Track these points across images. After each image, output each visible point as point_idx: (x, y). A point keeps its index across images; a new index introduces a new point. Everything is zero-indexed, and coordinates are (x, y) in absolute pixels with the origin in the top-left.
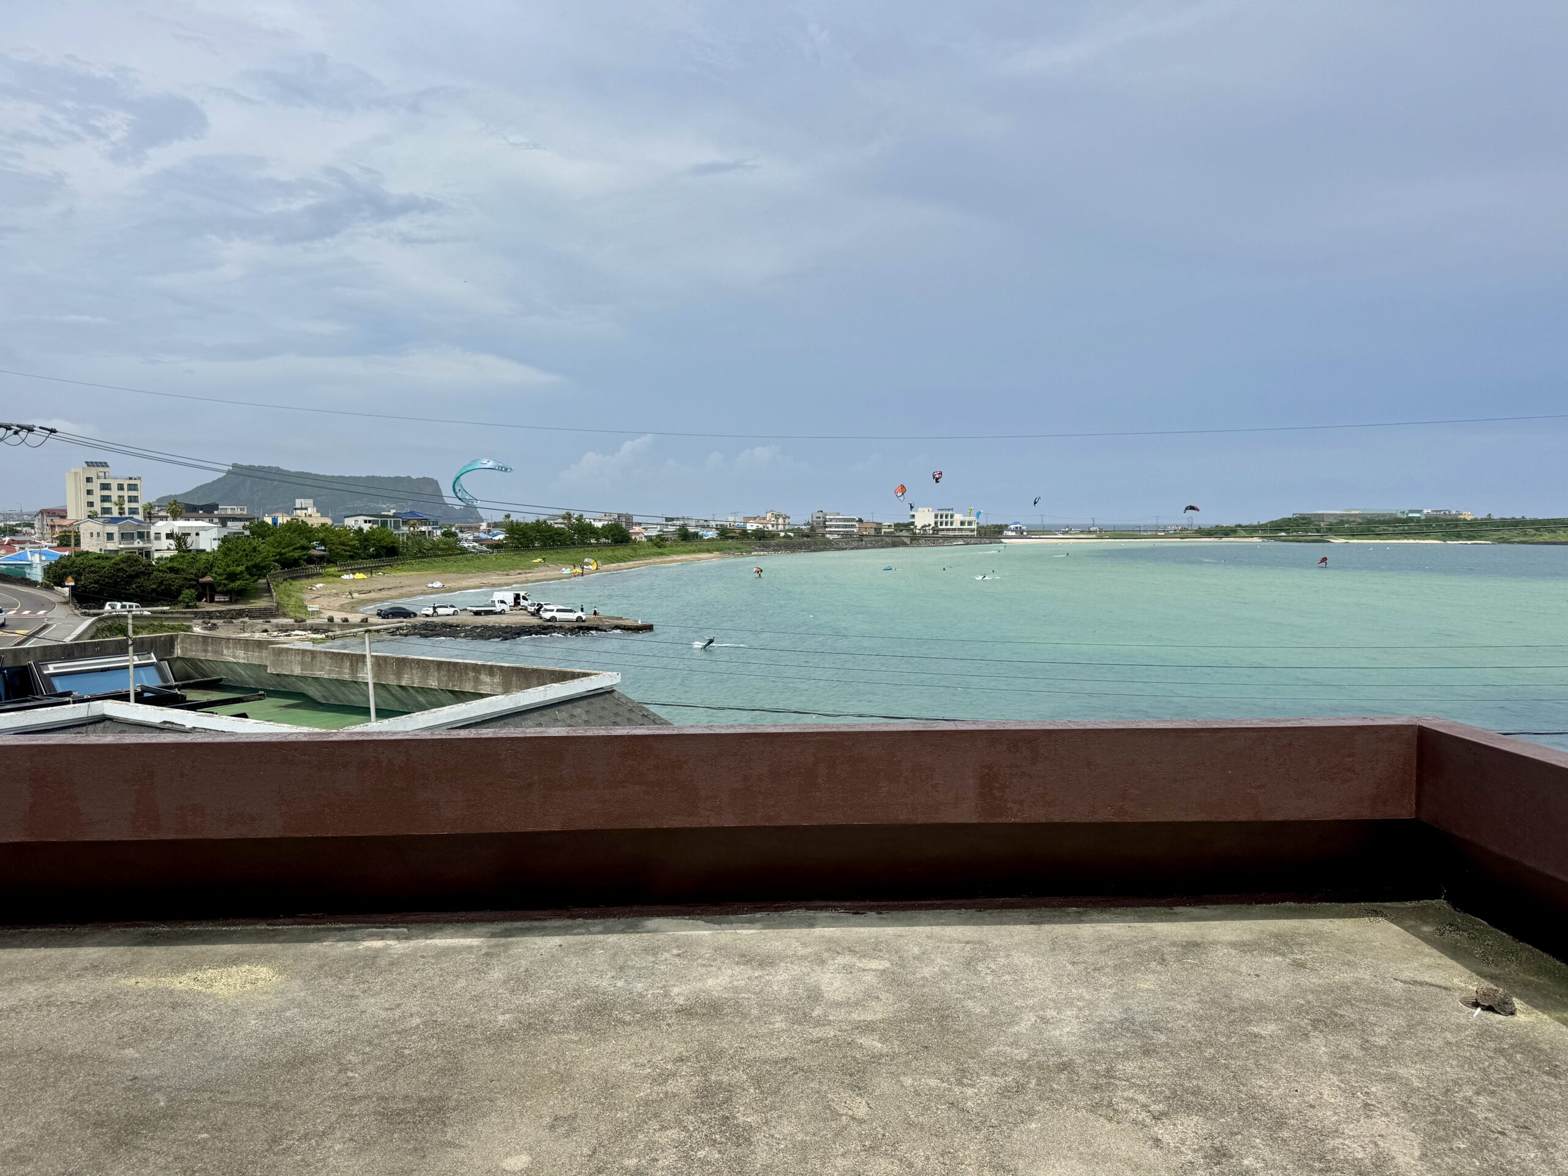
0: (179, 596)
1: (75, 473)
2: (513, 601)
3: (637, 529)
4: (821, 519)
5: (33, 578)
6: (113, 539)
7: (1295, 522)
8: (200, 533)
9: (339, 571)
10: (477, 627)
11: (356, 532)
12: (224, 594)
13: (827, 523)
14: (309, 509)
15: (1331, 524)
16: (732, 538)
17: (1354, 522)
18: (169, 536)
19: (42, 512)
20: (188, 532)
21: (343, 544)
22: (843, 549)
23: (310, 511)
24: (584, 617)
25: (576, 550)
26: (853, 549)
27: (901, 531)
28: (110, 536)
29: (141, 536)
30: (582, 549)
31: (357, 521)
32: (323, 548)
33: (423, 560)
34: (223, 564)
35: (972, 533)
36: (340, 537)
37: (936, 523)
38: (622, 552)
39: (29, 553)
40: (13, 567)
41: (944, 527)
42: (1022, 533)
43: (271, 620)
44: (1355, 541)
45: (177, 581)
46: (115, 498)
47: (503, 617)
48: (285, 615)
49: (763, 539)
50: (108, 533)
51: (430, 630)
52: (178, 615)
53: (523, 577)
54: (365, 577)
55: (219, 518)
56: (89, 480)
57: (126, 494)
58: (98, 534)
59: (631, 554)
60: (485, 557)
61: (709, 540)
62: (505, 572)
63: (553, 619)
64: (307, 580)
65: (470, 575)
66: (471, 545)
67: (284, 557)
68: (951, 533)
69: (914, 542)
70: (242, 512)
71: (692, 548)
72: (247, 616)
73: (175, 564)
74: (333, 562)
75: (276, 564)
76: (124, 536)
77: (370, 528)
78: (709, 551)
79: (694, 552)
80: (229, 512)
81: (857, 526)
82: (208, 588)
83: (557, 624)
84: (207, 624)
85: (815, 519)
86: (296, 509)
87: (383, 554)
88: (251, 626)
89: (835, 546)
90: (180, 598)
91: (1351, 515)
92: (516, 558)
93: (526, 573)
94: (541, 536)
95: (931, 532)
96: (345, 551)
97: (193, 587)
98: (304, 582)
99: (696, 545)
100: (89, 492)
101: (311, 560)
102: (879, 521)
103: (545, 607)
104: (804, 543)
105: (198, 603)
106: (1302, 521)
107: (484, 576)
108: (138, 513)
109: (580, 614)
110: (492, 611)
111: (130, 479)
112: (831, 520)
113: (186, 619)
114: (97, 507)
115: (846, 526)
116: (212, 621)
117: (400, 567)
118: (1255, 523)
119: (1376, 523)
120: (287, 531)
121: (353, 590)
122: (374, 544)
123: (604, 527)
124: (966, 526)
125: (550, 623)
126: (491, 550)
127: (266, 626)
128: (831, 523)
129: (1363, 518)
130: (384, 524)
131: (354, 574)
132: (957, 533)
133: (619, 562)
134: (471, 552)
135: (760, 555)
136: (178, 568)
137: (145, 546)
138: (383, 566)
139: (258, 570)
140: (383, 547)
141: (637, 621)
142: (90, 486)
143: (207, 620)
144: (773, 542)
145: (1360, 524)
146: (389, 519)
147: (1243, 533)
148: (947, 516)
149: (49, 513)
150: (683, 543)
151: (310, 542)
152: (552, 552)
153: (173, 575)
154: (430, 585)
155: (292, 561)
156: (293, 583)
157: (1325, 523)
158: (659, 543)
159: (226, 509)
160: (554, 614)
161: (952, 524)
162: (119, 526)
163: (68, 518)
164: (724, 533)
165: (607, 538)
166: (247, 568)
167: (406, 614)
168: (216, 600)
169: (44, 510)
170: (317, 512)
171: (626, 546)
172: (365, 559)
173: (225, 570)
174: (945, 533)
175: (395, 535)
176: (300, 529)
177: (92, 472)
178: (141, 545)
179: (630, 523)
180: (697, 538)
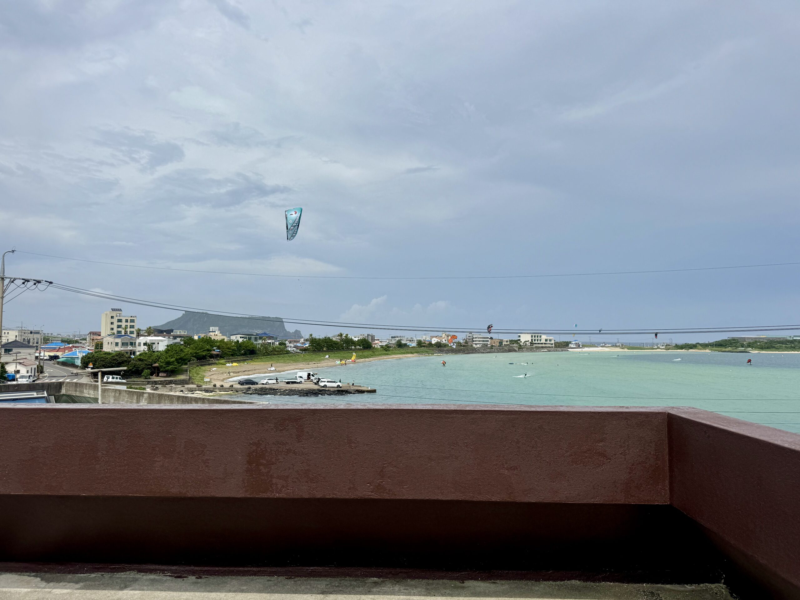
0: (142, 373)
1: (106, 314)
2: (307, 377)
3: (376, 342)
4: (471, 337)
5: (77, 364)
6: (118, 346)
7: (730, 342)
8: (159, 343)
9: (225, 362)
10: (287, 390)
11: (235, 343)
12: (164, 372)
13: (474, 339)
14: (216, 332)
15: (750, 343)
16: (424, 346)
17: (763, 342)
18: (145, 344)
19: (90, 333)
20: (154, 342)
21: (229, 348)
22: (482, 353)
23: (216, 333)
24: (341, 385)
25: (344, 352)
26: (487, 353)
27: (513, 344)
28: (117, 344)
29: (132, 344)
30: (347, 352)
31: (237, 337)
32: (219, 350)
33: (267, 357)
34: (164, 357)
35: (552, 346)
36: (227, 345)
37: (532, 340)
38: (367, 353)
39: (78, 353)
40: (70, 359)
41: (536, 342)
42: (579, 346)
43: (185, 386)
44: (764, 352)
45: (142, 366)
46: (123, 326)
47: (300, 385)
48: (192, 383)
49: (440, 347)
50: (116, 343)
51: (264, 392)
52: (140, 383)
53: (316, 365)
54: (238, 365)
55: (173, 336)
56: (112, 317)
57: (129, 324)
58: (112, 343)
59: (372, 354)
60: (298, 355)
61: (412, 347)
62: (307, 363)
63: (325, 386)
64: (209, 366)
65: (290, 364)
66: (292, 349)
67: (198, 354)
68: (540, 345)
69: (520, 350)
70: (184, 333)
71: (403, 352)
72: (174, 383)
73: (142, 357)
74: (223, 357)
75: (194, 358)
76: (124, 344)
77: (243, 341)
78: (412, 353)
79: (404, 353)
80: (178, 333)
81: (490, 341)
82: (156, 369)
83: (327, 389)
84: (153, 387)
85: (467, 337)
86: (210, 332)
87: (248, 353)
88: (175, 388)
89: (478, 351)
90: (143, 374)
91: (761, 338)
92: (314, 356)
93: (318, 363)
94: (327, 345)
95: (529, 345)
96: (229, 352)
97: (149, 368)
98: (207, 367)
99: (405, 350)
100: (112, 323)
101: (212, 356)
102: (502, 339)
103: (321, 380)
104: (461, 350)
105: (151, 377)
106: (733, 341)
107: (296, 365)
108: (134, 334)
109: (339, 384)
110: (295, 382)
111: (131, 317)
112: (476, 338)
113: (143, 384)
114: (115, 331)
115: (484, 341)
116: (156, 386)
117: (256, 360)
118: (707, 342)
119: (775, 342)
120: (201, 342)
121: (231, 371)
122: (244, 348)
123: (358, 340)
124: (548, 342)
125: (323, 388)
126: (301, 352)
127: (182, 389)
128: (476, 339)
129: (768, 340)
130: (250, 339)
131: (232, 363)
132: (543, 345)
133: (365, 358)
134: (292, 353)
135: (438, 355)
136: (143, 359)
137: (133, 349)
138: (247, 360)
139: (183, 361)
140: (248, 350)
141: (368, 388)
142: (112, 320)
143: (153, 385)
144: (445, 349)
145: (766, 343)
146: (252, 336)
147: (700, 347)
148: (538, 337)
149: (93, 333)
150: (399, 349)
151: (212, 348)
152: (332, 353)
153: (140, 363)
154: (269, 369)
155: (202, 357)
156: (202, 367)
157: (746, 342)
158: (386, 349)
159: (177, 332)
160: (326, 383)
161: (540, 340)
162: (121, 339)
163: (101, 336)
164: (420, 344)
165: (360, 346)
166: (176, 360)
167: (254, 383)
168: (160, 375)
169: (91, 332)
170: (220, 333)
171: (369, 350)
172: (239, 356)
173: (165, 360)
174: (537, 345)
175: (255, 344)
176: (209, 341)
177: (114, 314)
178: (131, 348)
179: (373, 339)
180: (406, 346)
